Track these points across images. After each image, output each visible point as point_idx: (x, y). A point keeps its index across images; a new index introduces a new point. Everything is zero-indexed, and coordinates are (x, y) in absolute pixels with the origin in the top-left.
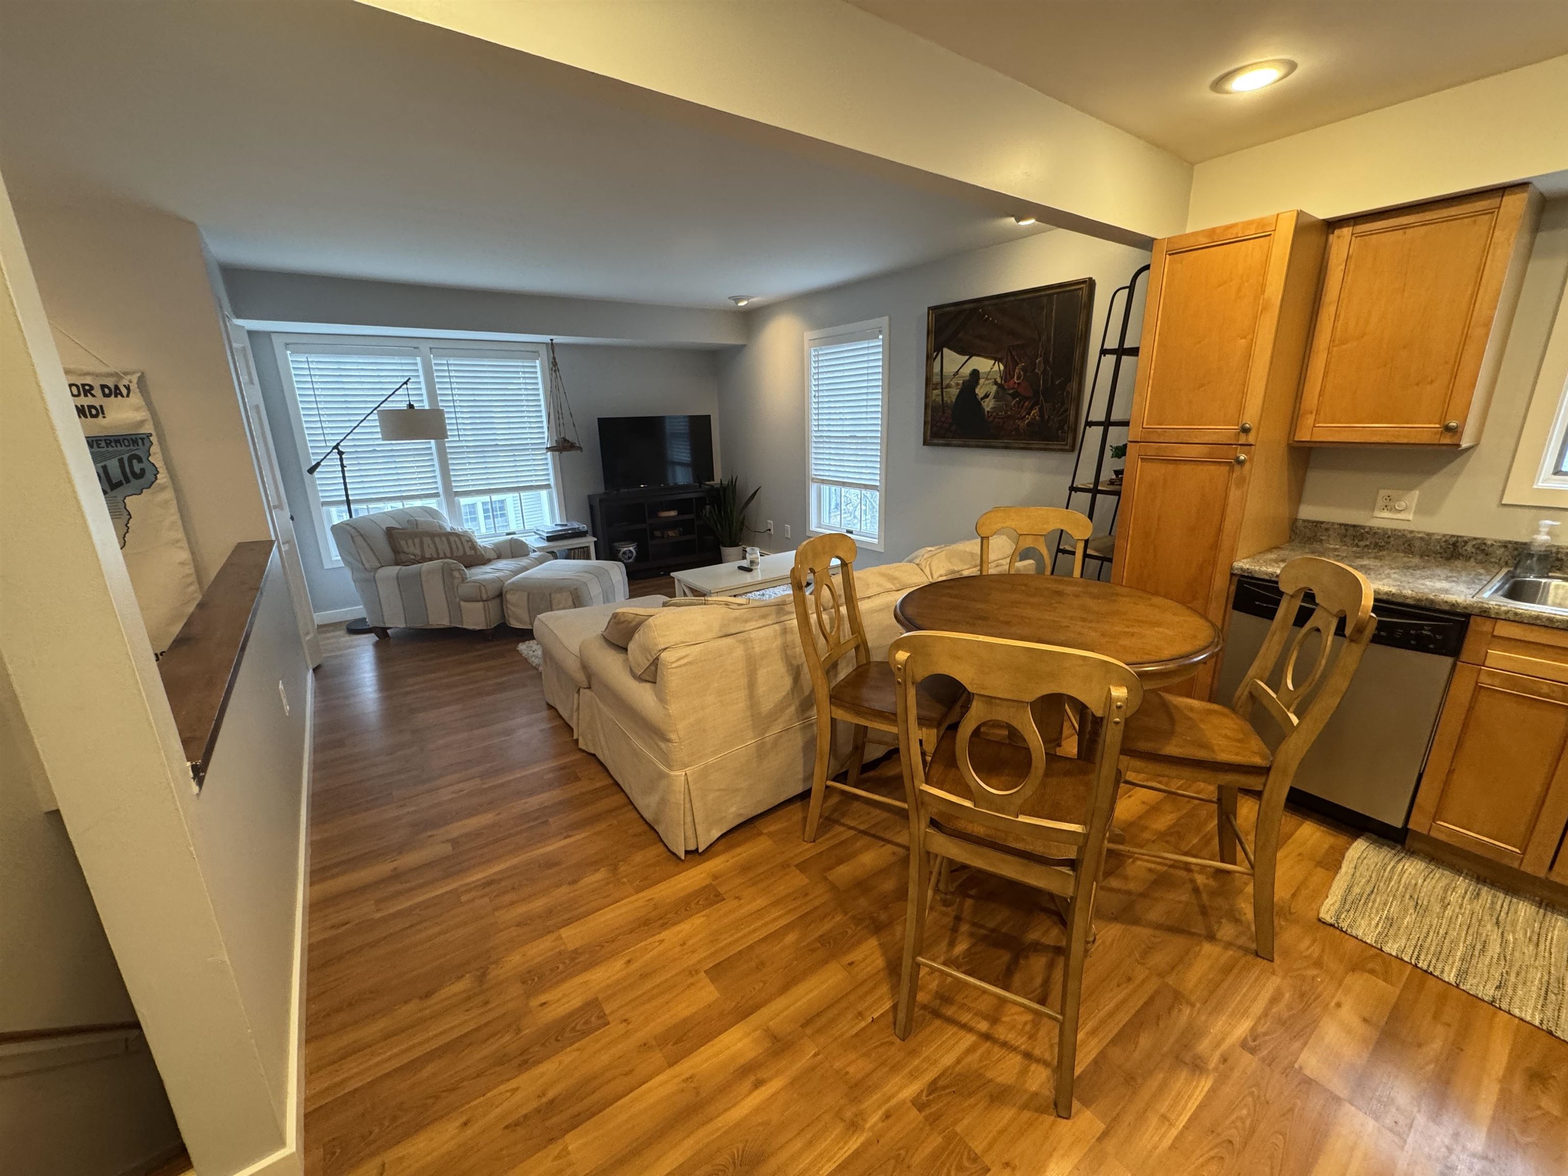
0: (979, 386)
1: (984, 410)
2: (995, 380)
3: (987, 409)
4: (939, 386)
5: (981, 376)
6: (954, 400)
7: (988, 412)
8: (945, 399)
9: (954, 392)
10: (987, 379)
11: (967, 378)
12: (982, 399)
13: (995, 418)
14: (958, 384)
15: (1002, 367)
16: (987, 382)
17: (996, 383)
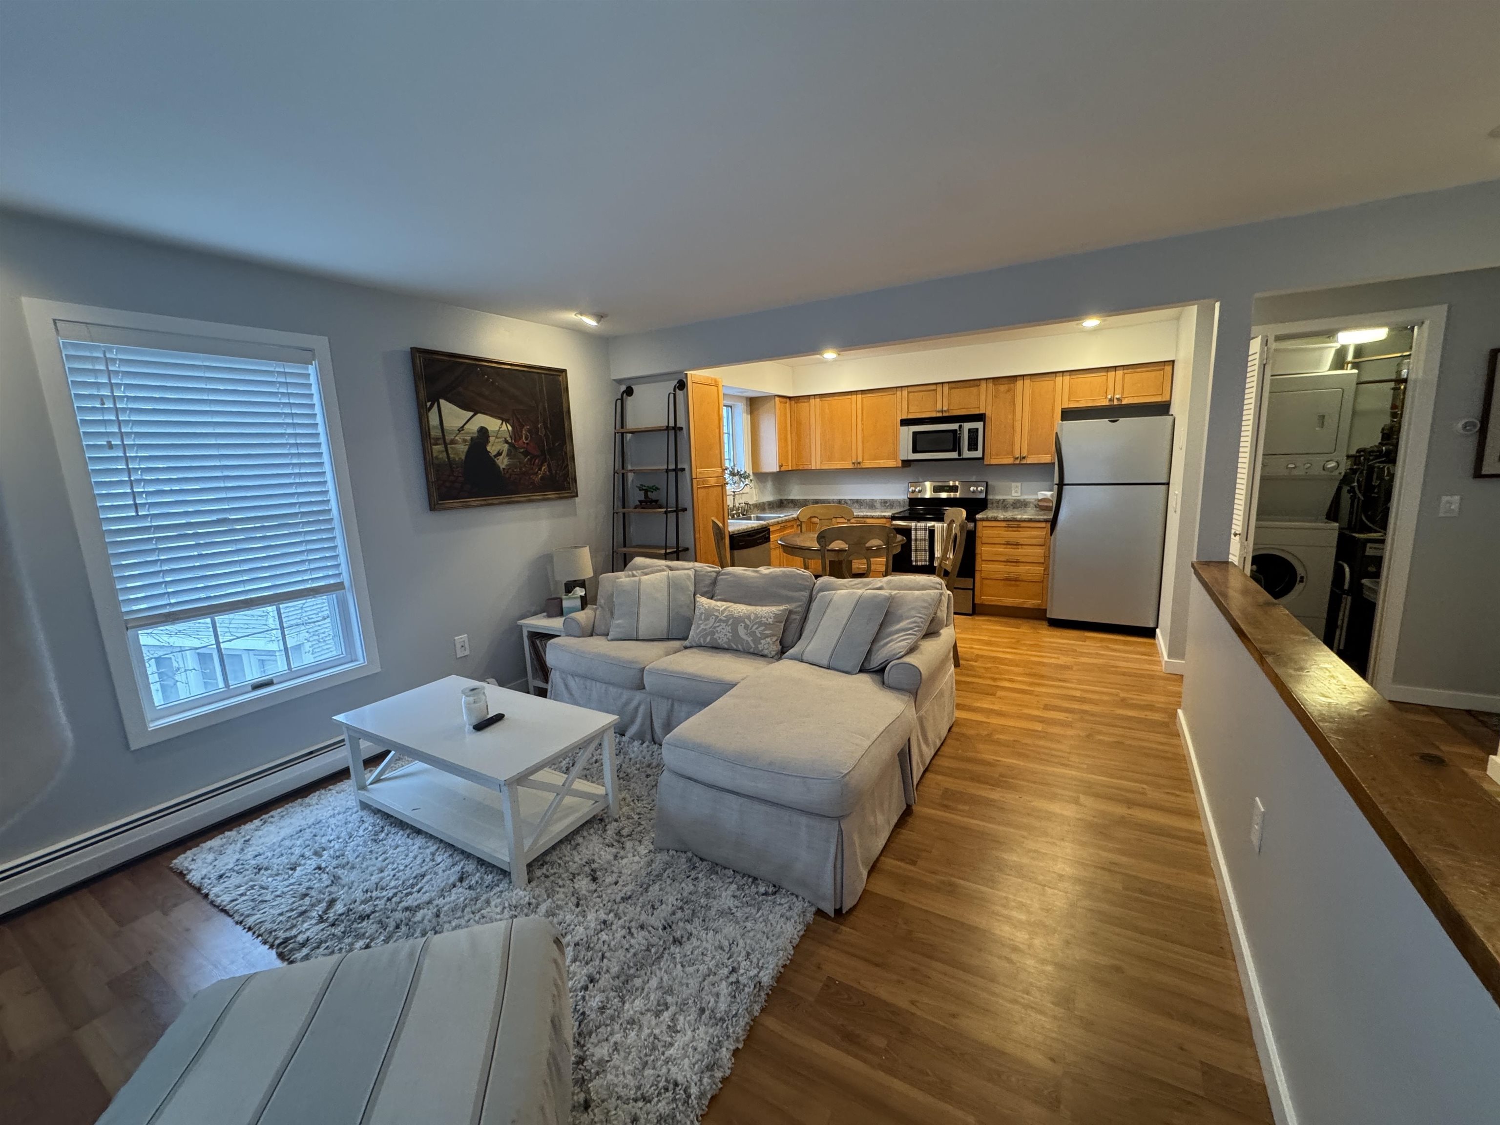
0: (490, 444)
1: (499, 468)
2: (505, 439)
3: (502, 466)
4: (441, 441)
5: (490, 434)
6: (463, 457)
7: (504, 469)
8: (452, 456)
9: (461, 449)
10: (497, 438)
11: (475, 435)
12: (496, 456)
13: (511, 475)
14: (465, 441)
15: (510, 428)
16: (497, 440)
17: (506, 442)
